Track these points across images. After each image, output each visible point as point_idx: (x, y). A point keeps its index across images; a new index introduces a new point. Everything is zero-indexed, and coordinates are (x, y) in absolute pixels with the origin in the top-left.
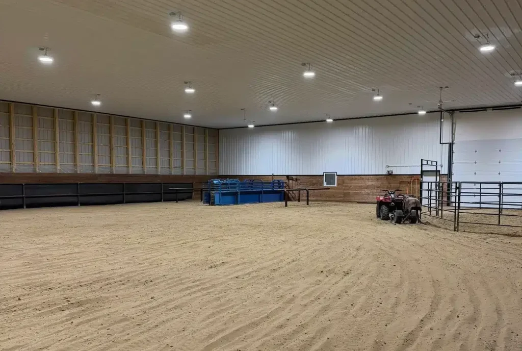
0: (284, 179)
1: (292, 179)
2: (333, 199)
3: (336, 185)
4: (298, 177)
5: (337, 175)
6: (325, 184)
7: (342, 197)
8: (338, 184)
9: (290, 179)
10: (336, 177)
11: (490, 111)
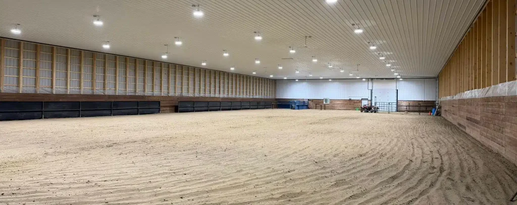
3: (329, 103)
5: (329, 100)
6: (324, 103)
11: (385, 80)
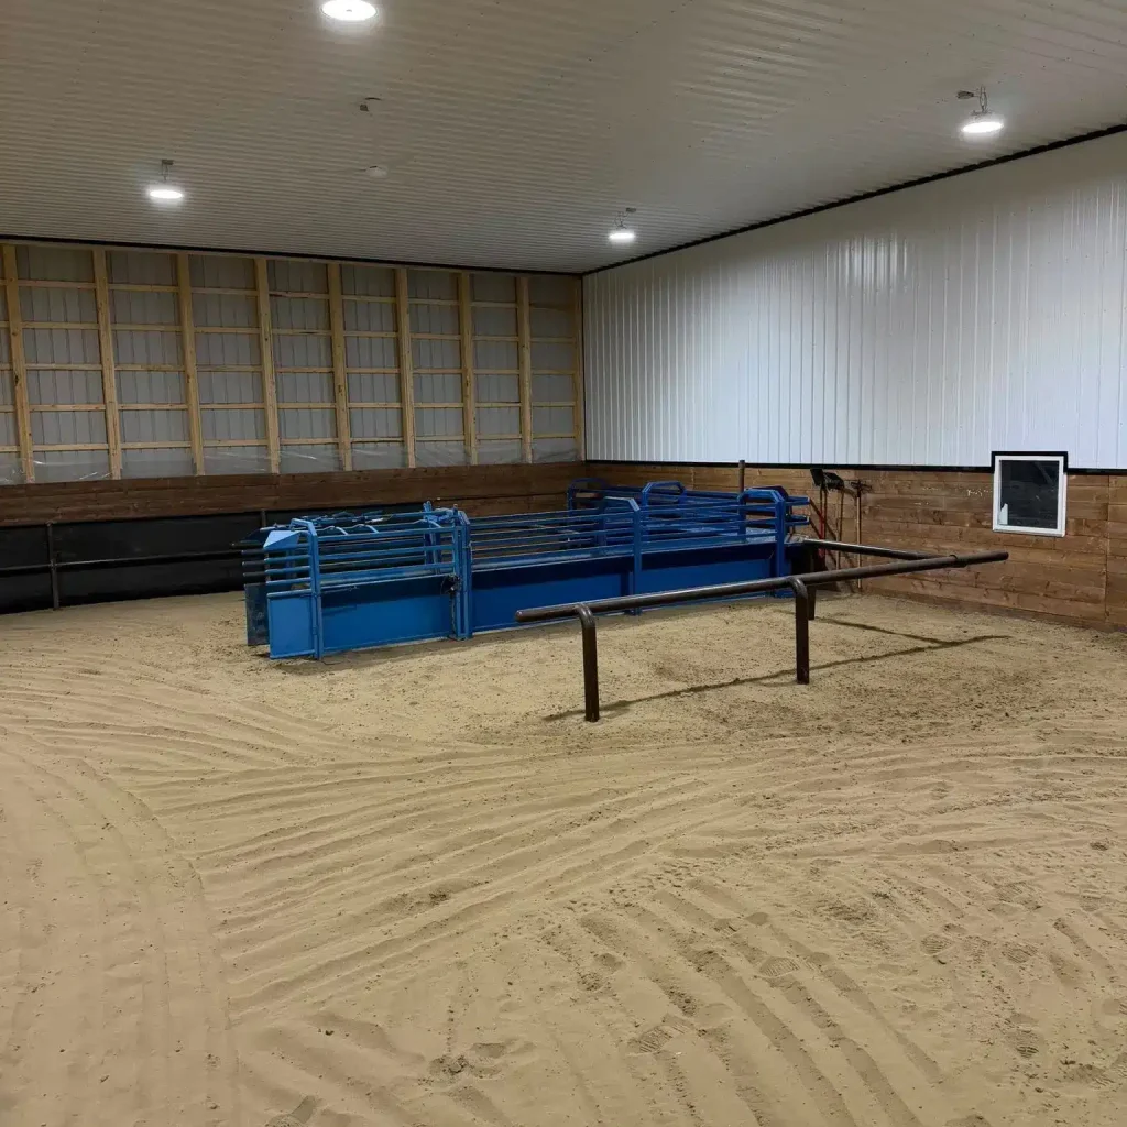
0: (802, 485)
1: (838, 485)
2: (1051, 606)
3: (1060, 530)
4: (867, 478)
5: (1069, 471)
6: (1000, 518)
7: (1095, 601)
8: (1075, 523)
9: (830, 486)
10: (1063, 478)
